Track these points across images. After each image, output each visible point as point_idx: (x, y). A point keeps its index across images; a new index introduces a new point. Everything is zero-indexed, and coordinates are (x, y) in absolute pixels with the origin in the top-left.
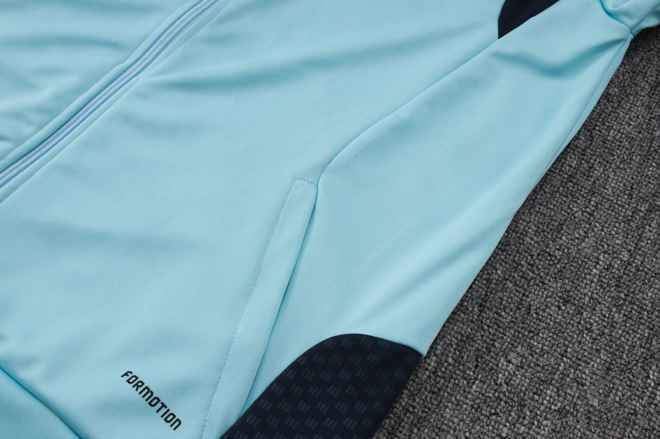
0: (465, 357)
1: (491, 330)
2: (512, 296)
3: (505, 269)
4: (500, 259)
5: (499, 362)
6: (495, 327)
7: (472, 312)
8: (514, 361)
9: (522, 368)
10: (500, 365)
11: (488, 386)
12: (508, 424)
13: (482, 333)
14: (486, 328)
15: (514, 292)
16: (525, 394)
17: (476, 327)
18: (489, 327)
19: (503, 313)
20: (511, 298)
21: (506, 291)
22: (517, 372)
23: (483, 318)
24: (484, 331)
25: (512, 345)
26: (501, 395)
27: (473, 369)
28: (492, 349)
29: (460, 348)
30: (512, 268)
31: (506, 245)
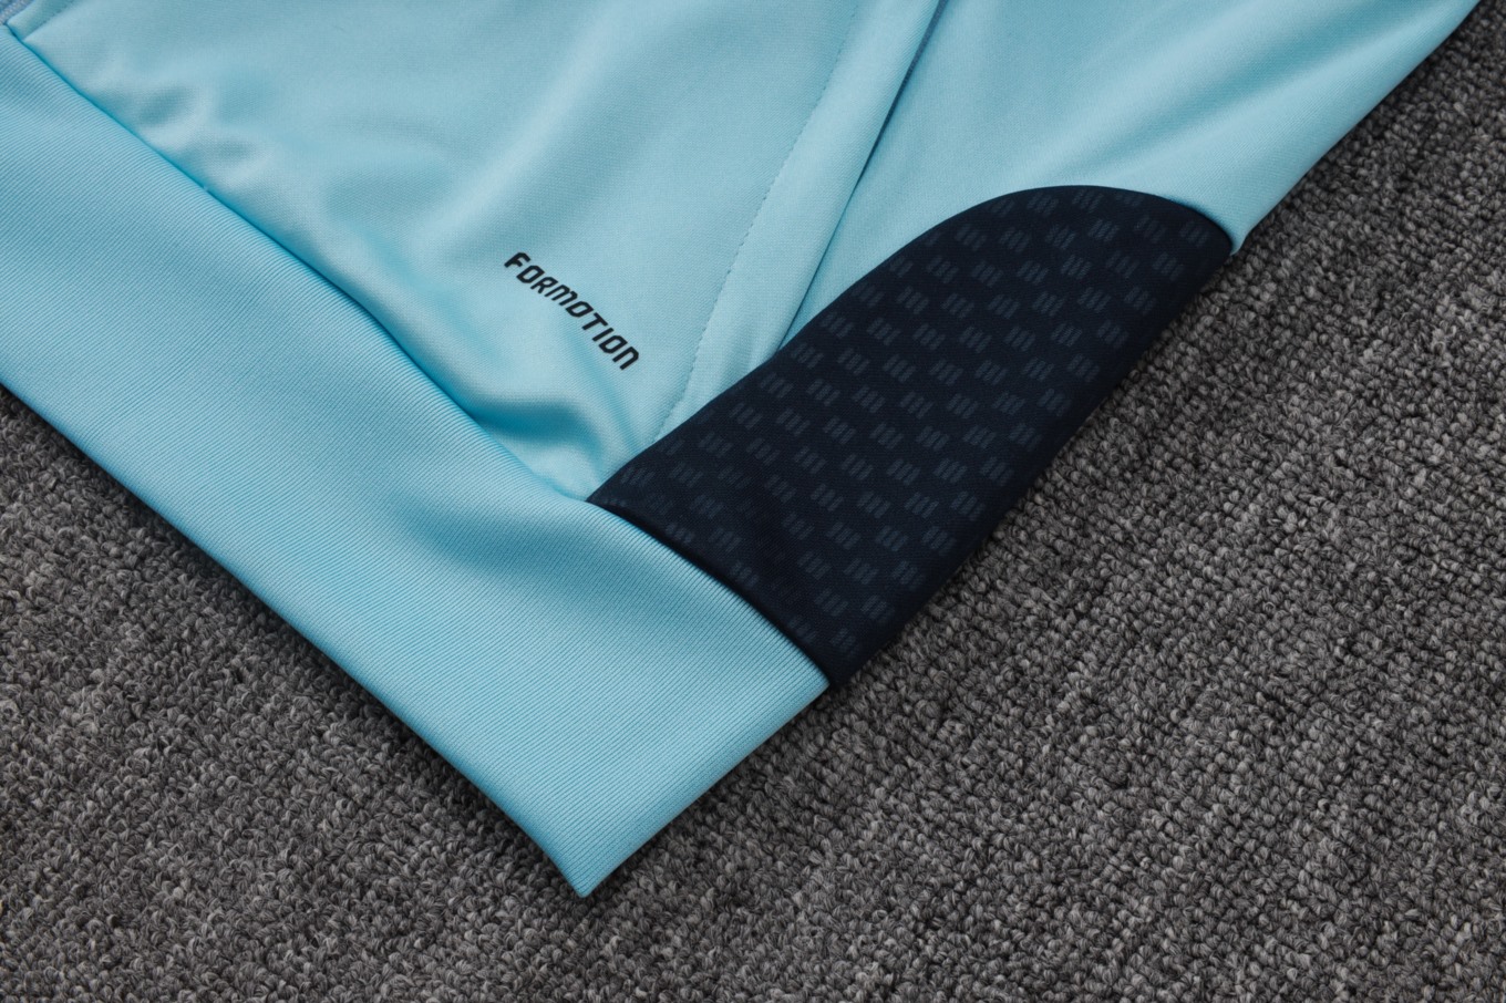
0: (1351, 287)
1: (1423, 232)
2: (1487, 160)
3: (1473, 100)
4: (1463, 78)
5: (1437, 303)
6: (1436, 226)
7: (1377, 191)
8: (1476, 303)
9: (1496, 320)
10: (1439, 309)
11: (1406, 352)
12: (1446, 438)
13: (1400, 238)
14: (1411, 226)
15: (1494, 152)
16: (1497, 376)
17: (1385, 225)
18: (1419, 225)
19: (1459, 198)
20: (1485, 166)
21: (1473, 150)
22: (1482, 329)
23: (1406, 204)
24: (1407, 233)
25: (1476, 268)
26: (1436, 376)
27: (1369, 314)
28: (1423, 275)
29: (1340, 267)
30: (1491, 100)
31: (1482, 48)
